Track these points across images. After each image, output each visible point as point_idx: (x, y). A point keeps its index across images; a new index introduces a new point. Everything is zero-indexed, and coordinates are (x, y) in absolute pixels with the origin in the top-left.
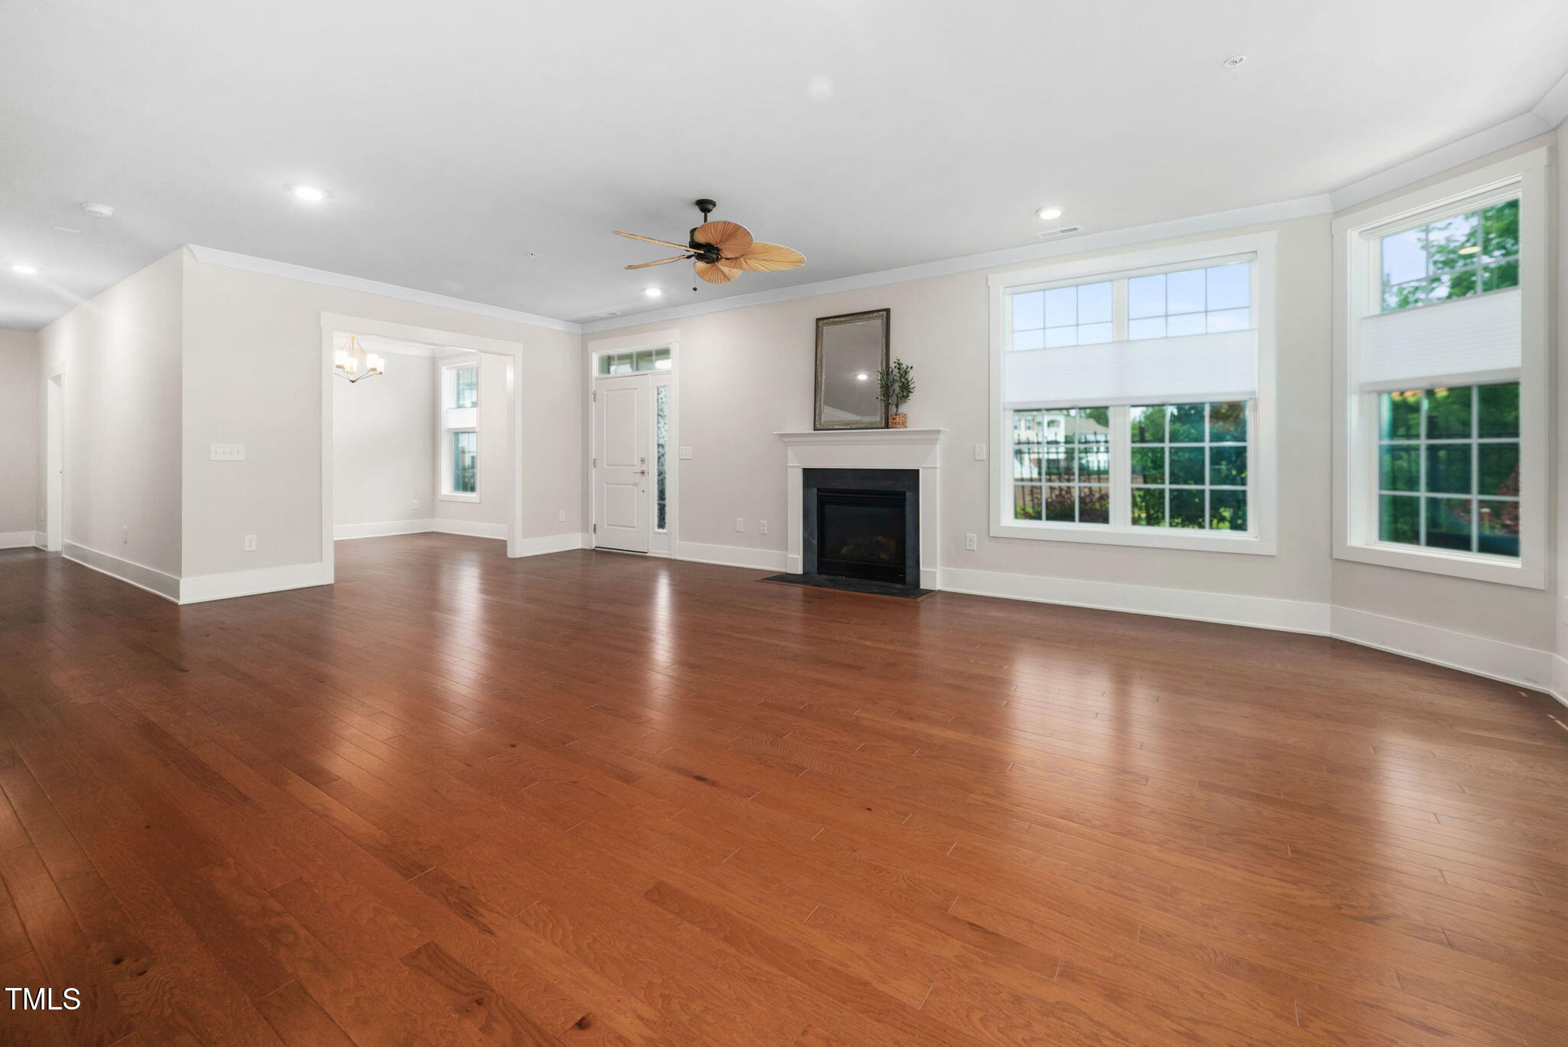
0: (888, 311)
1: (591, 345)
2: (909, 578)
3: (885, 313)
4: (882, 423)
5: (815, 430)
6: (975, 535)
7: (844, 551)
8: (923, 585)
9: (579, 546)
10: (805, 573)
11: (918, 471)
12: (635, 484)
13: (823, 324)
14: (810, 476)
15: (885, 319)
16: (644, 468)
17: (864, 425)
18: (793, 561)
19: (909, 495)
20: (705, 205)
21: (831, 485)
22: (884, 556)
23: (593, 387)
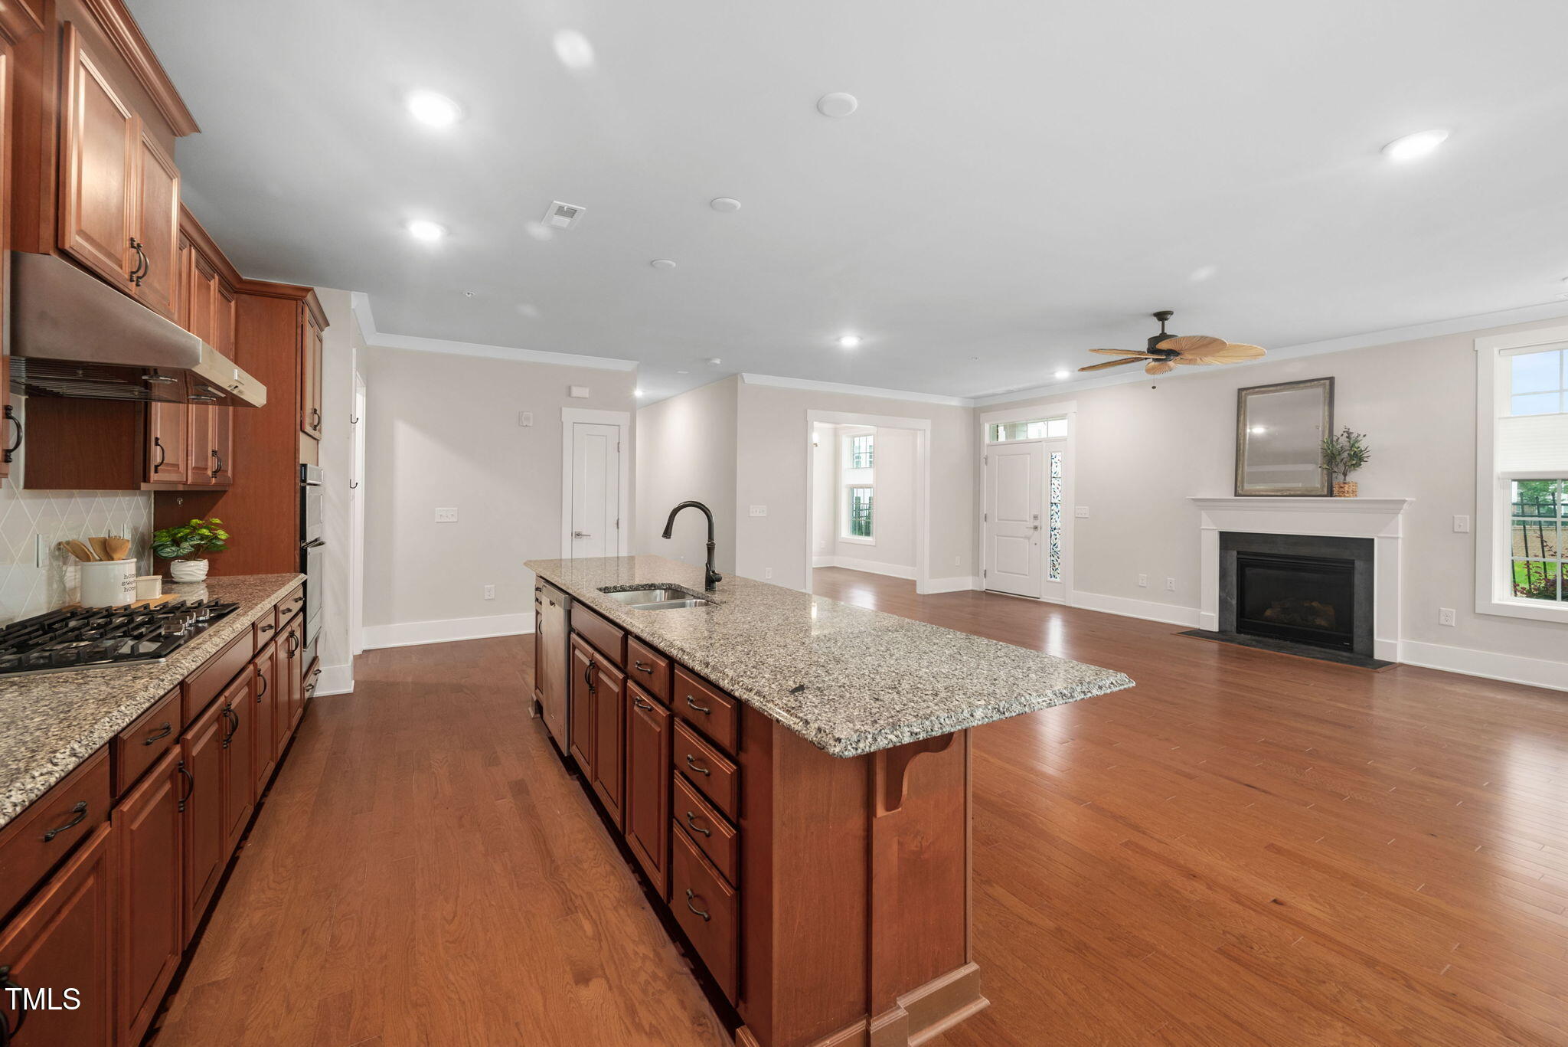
0: (1331, 380)
1: (983, 416)
2: (1358, 645)
3: (1327, 382)
4: (1323, 491)
5: (1236, 496)
6: (1454, 611)
7: (1268, 613)
8: (1379, 655)
9: (970, 588)
10: (1221, 631)
11: (1373, 540)
12: (1029, 538)
13: (1246, 394)
14: (1227, 540)
15: (1328, 390)
16: (1037, 523)
17: (1299, 493)
18: (1209, 618)
19: (1359, 565)
20: (1162, 316)
21: (1255, 548)
22: (1321, 621)
23: (985, 452)
